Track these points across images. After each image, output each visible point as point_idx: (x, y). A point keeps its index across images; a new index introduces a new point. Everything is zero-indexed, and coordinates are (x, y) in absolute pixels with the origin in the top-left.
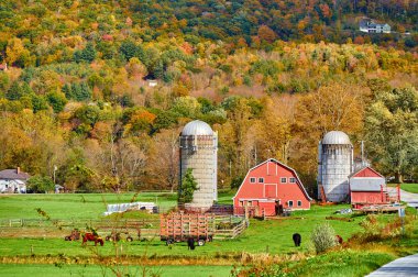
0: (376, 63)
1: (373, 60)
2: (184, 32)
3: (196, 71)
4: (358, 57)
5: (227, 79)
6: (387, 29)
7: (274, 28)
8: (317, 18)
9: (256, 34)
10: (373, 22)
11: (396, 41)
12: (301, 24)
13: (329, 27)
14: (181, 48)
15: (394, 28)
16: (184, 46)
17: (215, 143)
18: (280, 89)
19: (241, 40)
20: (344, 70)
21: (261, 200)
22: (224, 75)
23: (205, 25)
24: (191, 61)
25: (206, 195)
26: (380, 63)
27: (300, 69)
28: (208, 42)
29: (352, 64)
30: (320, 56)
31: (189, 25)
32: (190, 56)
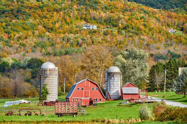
0: (91, 42)
1: (89, 41)
2: (4, 29)
3: (11, 46)
4: (83, 40)
5: (24, 50)
6: (95, 27)
7: (45, 27)
8: (64, 22)
9: (37, 30)
10: (89, 24)
11: (99, 32)
12: (57, 25)
13: (69, 27)
14: (3, 36)
15: (98, 27)
16: (4, 35)
18: (48, 54)
19: (30, 33)
20: (77, 46)
22: (23, 48)
23: (14, 26)
24: (7, 42)
26: (93, 42)
27: (57, 45)
28: (15, 33)
29: (80, 43)
30: (66, 39)
31: (6, 26)
32: (7, 39)
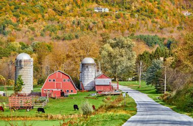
0: (102, 26)
2: (13, 12)
3: (19, 30)
4: (94, 23)
5: (33, 34)
6: (107, 10)
7: (54, 10)
8: (75, 5)
9: (46, 13)
10: (100, 7)
11: (111, 15)
12: (68, 8)
13: (80, 9)
14: (11, 19)
15: (110, 10)
16: (13, 18)
17: (32, 63)
18: (58, 38)
19: (40, 16)
20: (87, 29)
21: (54, 90)
22: (31, 32)
23: (23, 9)
24: (15, 25)
25: (28, 88)
26: (104, 26)
27: (67, 29)
28: (24, 16)
29: (91, 26)
30: (76, 23)
31: (15, 9)
32: (16, 23)
